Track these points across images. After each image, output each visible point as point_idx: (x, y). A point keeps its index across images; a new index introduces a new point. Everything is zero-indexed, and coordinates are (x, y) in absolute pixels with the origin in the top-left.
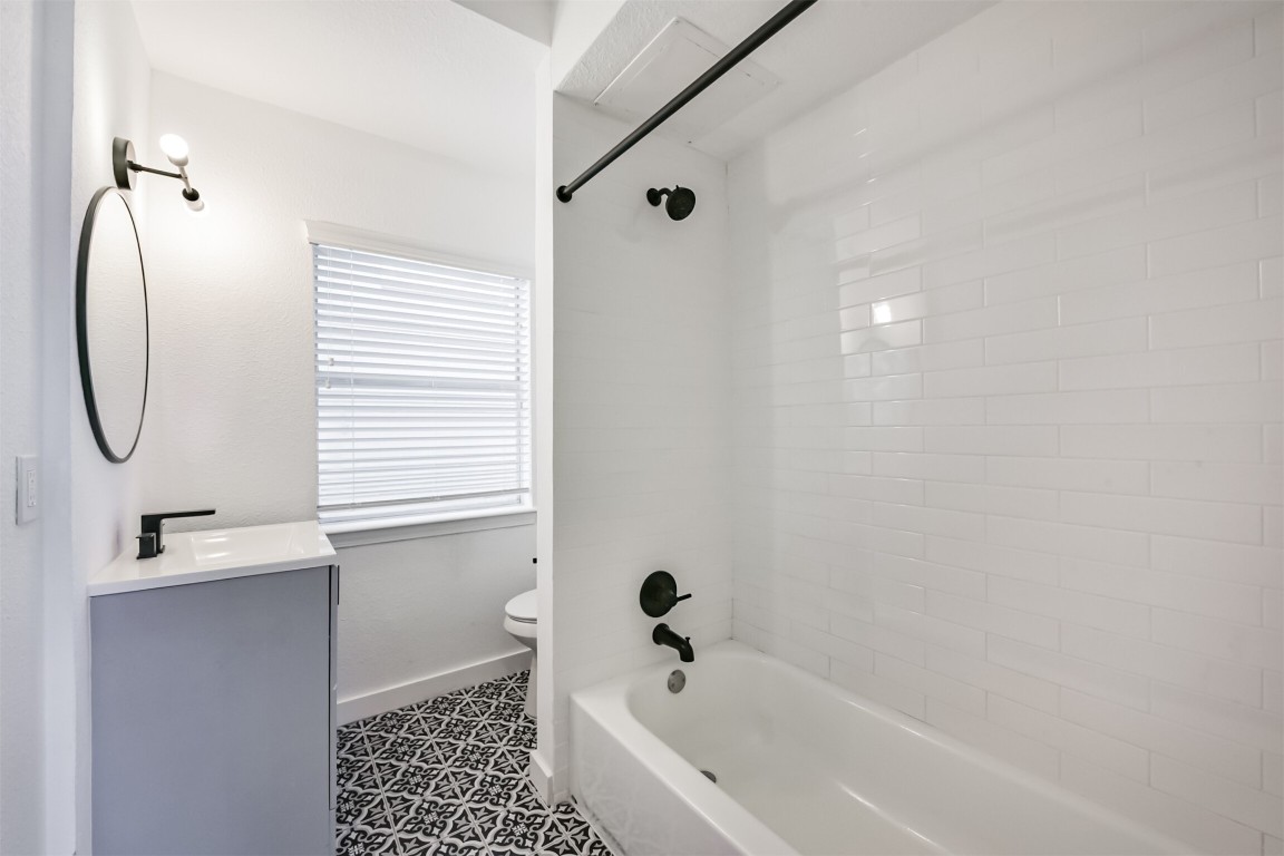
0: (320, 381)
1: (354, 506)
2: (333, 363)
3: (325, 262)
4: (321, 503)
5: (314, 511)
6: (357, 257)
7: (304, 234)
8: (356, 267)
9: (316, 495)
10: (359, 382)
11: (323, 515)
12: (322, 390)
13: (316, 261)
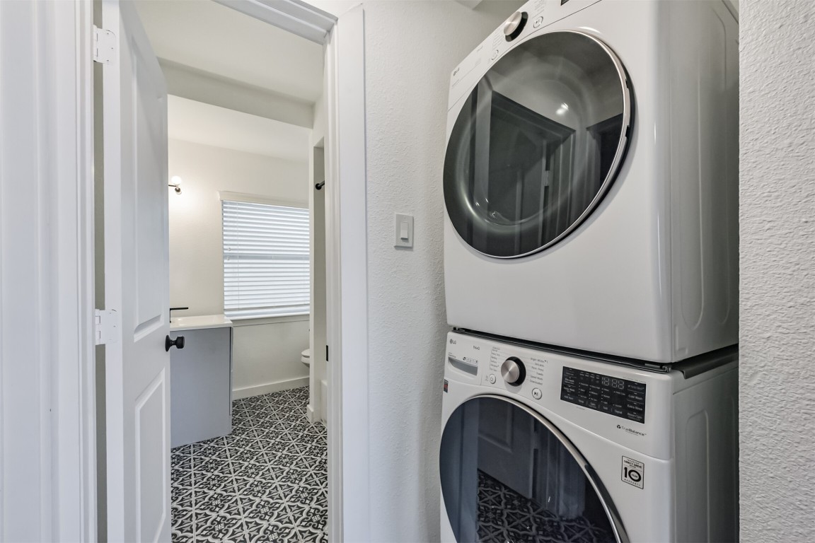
0: (225, 257)
1: (239, 309)
2: (230, 249)
3: (226, 208)
4: (226, 307)
5: (223, 311)
6: (239, 204)
7: (218, 197)
8: (239, 209)
9: (223, 305)
10: (241, 257)
11: (226, 313)
12: (225, 261)
13: (223, 207)
